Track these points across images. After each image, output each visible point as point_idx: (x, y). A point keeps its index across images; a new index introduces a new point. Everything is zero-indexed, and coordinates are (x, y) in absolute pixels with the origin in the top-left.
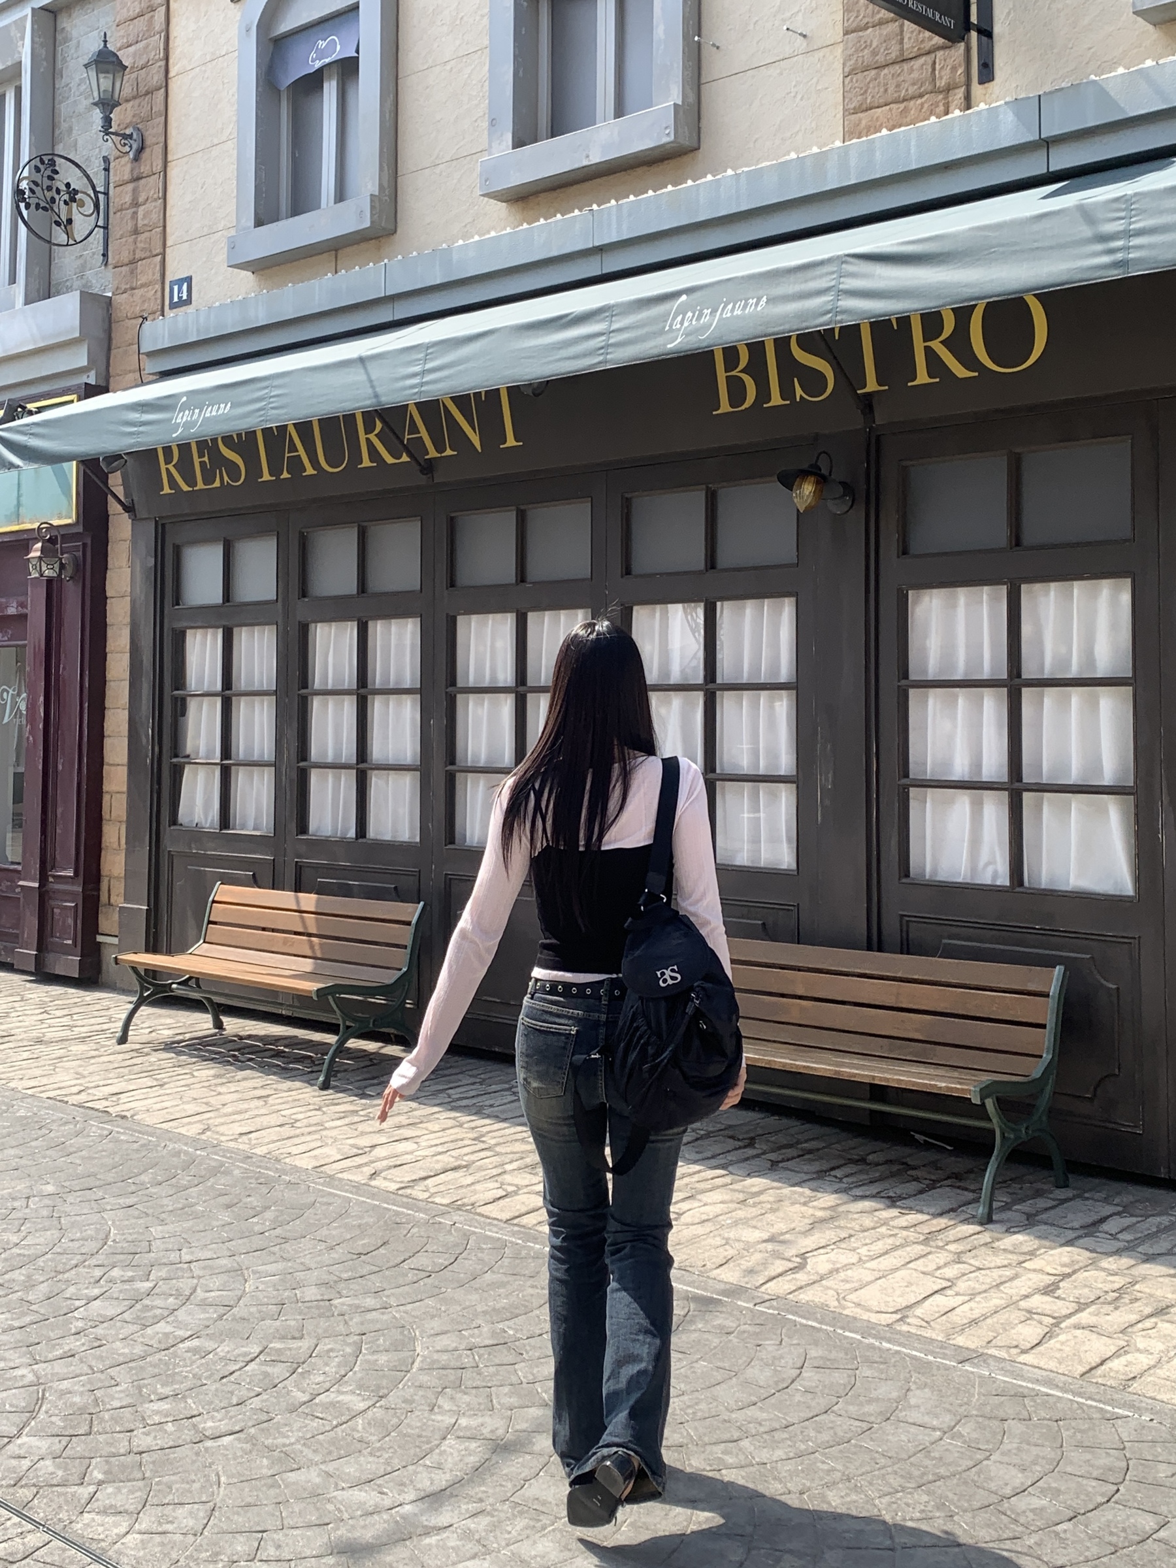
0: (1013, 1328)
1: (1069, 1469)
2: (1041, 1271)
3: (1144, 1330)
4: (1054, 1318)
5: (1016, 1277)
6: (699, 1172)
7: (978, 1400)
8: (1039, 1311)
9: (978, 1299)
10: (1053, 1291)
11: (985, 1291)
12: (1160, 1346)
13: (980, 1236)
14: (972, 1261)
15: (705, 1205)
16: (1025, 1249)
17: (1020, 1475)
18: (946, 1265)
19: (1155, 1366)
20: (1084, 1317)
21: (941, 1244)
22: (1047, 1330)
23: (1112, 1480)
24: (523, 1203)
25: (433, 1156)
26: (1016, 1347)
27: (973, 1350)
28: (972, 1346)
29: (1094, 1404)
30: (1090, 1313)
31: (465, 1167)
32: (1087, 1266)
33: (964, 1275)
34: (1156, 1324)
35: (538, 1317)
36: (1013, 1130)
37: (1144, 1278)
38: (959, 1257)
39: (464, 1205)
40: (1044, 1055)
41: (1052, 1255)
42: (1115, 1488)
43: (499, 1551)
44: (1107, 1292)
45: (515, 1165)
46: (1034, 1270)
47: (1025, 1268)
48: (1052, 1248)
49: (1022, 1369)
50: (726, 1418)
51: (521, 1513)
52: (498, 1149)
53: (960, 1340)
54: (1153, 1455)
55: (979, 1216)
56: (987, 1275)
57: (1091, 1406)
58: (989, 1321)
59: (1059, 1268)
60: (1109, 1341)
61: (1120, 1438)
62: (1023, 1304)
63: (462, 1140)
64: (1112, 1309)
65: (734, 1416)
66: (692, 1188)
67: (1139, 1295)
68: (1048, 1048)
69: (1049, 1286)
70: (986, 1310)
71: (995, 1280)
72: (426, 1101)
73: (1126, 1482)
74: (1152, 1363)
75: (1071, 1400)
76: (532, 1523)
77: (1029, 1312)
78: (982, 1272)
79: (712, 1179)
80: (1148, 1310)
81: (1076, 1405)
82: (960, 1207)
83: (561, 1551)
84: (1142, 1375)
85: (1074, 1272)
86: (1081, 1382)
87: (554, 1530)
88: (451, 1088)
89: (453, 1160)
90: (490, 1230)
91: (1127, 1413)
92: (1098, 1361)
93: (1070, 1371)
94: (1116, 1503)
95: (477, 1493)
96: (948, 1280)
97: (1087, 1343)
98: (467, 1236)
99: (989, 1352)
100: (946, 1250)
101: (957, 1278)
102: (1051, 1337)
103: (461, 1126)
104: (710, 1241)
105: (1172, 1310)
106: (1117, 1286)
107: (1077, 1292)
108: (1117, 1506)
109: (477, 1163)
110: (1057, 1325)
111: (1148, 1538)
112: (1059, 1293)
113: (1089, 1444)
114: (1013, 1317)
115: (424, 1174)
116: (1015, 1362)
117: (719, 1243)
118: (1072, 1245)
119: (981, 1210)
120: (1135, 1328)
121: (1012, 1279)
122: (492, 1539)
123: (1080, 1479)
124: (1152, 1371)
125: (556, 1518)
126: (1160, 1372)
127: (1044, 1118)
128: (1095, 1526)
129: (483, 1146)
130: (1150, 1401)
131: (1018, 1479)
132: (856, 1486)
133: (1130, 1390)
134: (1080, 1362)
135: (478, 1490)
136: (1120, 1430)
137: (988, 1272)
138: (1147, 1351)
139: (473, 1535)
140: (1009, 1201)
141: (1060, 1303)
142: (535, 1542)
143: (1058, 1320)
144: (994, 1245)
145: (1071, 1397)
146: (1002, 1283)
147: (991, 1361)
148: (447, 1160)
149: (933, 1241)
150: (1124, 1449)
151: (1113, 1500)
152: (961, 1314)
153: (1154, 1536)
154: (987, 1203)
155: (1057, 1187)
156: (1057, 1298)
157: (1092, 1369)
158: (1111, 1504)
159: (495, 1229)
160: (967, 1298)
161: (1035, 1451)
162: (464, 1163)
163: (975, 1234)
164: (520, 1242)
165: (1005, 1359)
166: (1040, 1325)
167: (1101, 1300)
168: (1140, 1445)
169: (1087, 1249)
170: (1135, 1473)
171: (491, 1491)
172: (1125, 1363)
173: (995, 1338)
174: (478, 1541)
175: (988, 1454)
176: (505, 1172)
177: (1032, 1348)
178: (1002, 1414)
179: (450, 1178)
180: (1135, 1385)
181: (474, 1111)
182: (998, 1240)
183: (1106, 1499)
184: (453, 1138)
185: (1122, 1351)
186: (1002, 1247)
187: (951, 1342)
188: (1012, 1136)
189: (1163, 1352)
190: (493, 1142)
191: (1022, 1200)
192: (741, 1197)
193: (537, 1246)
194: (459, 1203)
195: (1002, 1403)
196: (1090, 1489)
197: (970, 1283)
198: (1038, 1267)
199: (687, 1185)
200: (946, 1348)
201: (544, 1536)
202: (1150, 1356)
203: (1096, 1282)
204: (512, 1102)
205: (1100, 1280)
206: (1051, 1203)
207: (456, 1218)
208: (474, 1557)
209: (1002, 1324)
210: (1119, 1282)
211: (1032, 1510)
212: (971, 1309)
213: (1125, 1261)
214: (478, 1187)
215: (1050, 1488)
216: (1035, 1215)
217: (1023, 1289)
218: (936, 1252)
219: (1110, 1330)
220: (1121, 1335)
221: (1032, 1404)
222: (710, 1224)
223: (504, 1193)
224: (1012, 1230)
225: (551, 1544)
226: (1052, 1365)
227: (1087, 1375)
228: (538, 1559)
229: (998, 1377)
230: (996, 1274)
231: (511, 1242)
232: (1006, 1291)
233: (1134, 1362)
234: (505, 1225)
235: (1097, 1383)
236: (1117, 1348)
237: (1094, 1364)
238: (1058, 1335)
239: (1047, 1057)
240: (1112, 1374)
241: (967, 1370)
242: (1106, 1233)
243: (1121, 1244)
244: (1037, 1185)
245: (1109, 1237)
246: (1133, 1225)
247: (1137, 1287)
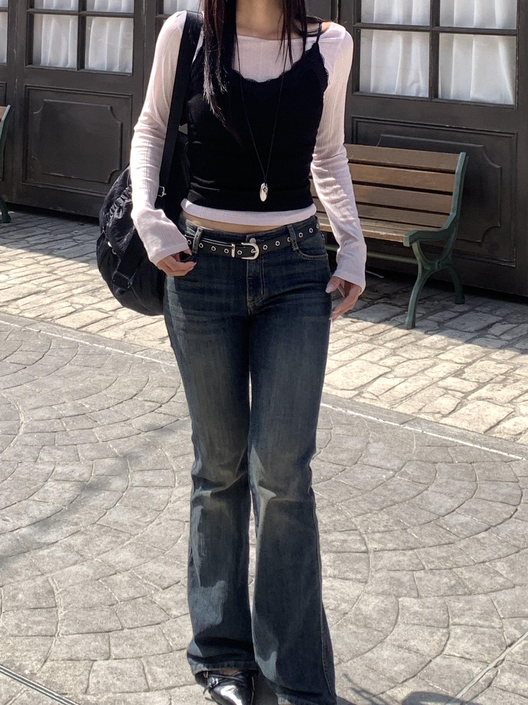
0: (436, 400)
1: (482, 496)
2: (451, 361)
3: (524, 401)
4: (463, 393)
5: (434, 365)
7: (416, 449)
8: (452, 388)
9: (410, 380)
10: (460, 375)
11: (414, 375)
13: (407, 337)
14: (403, 354)
16: (439, 346)
17: (450, 500)
18: (386, 357)
20: (483, 392)
21: (381, 343)
22: (460, 401)
23: (512, 502)
24: (88, 316)
26: (439, 413)
27: (409, 415)
28: (409, 413)
29: (495, 451)
31: (43, 292)
32: (482, 357)
33: (399, 363)
35: (106, 395)
36: (430, 264)
37: (522, 366)
38: (394, 352)
39: (45, 318)
40: (451, 213)
41: (457, 350)
42: (515, 508)
44: (497, 375)
45: (80, 290)
46: (447, 360)
47: (440, 359)
48: (457, 345)
49: (444, 428)
52: (67, 279)
53: (400, 409)
55: (406, 323)
56: (415, 364)
57: (493, 453)
58: (419, 395)
59: (463, 358)
60: (502, 408)
61: (515, 475)
62: (441, 383)
64: (501, 386)
67: (519, 377)
68: (454, 209)
69: (458, 371)
70: (416, 388)
71: (420, 368)
73: (521, 504)
75: (479, 449)
77: (446, 389)
78: (411, 361)
80: (526, 387)
81: (483, 452)
82: (393, 317)
84: (525, 431)
85: (474, 361)
86: (485, 437)
88: (30, 237)
90: (66, 335)
91: (517, 457)
92: (495, 422)
93: (477, 429)
94: (516, 518)
96: (389, 367)
97: (487, 410)
98: (49, 340)
99: (422, 416)
100: (385, 347)
101: (395, 366)
102: (462, 406)
106: (503, 371)
107: (477, 375)
108: (517, 520)
109: (53, 289)
110: (465, 397)
112: (465, 375)
113: (494, 479)
114: (435, 392)
116: (438, 423)
118: (470, 343)
119: (408, 319)
120: (519, 400)
121: (432, 366)
123: (491, 503)
127: (450, 257)
128: (503, 534)
131: (448, 503)
133: (519, 441)
134: (483, 423)
135: (74, 517)
136: (514, 469)
137: (415, 361)
139: (73, 548)
140: (425, 313)
141: (466, 383)
142: (118, 552)
143: (466, 394)
144: (417, 343)
145: (479, 447)
146: (425, 369)
147: (423, 424)
148: (31, 287)
149: (375, 340)
150: (518, 482)
151: (514, 516)
152: (400, 391)
154: (412, 314)
155: (457, 304)
156: (464, 379)
157: (491, 428)
158: (513, 519)
159: (70, 335)
160: (403, 379)
161: (458, 484)
162: (42, 289)
163: (403, 336)
164: (88, 343)
165: (432, 421)
166: (454, 398)
167: (493, 381)
169: (481, 346)
171: (83, 517)
172: (514, 424)
173: (424, 406)
174: (77, 552)
175: (427, 486)
176: (73, 295)
177: (450, 413)
178: (434, 459)
179: (33, 299)
180: (521, 438)
181: (48, 253)
182: (420, 339)
183: (509, 516)
184: (34, 271)
185: (511, 415)
186: (423, 345)
187: (394, 410)
188: (429, 268)
190: (63, 274)
191: (434, 313)
193: (101, 346)
194: (42, 316)
195: (433, 451)
196: (498, 510)
197: (403, 369)
198: (449, 358)
200: (391, 414)
201: (123, 548)
203: (489, 368)
204: (73, 246)
205: (492, 367)
206: (454, 314)
207: (41, 327)
208: (75, 563)
209: (428, 397)
210: (504, 368)
211: (460, 524)
212: (406, 387)
213: (508, 353)
214: (54, 306)
215: (471, 509)
216: (443, 323)
217: (440, 373)
218: (378, 348)
219: (502, 401)
220: (509, 404)
221: (454, 452)
223: (74, 310)
224: (429, 333)
225: (129, 554)
226: (464, 425)
227: (489, 432)
228: (121, 564)
229: (428, 433)
230: (421, 362)
231: (82, 344)
232: (428, 374)
233: (520, 422)
234: (77, 332)
235: (495, 437)
236: (507, 414)
237: (492, 425)
238: (466, 405)
239: (453, 214)
240: (505, 431)
241: (407, 429)
242: (493, 335)
243: (504, 343)
244: (443, 302)
245: (495, 337)
246: (511, 329)
247: (517, 372)
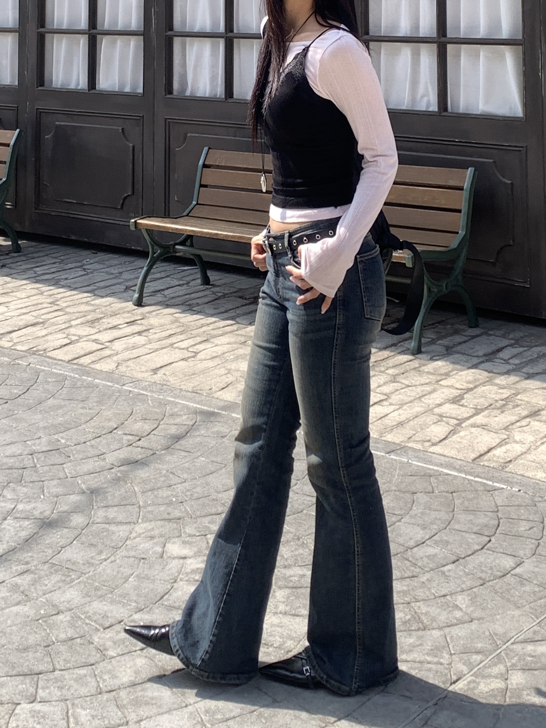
0: (428, 428)
1: (457, 527)
2: (452, 387)
3: (520, 427)
4: (458, 420)
5: (434, 391)
6: (215, 322)
7: (397, 480)
8: (448, 415)
9: (405, 407)
10: (458, 401)
11: (411, 402)
12: (531, 438)
13: (411, 363)
14: (404, 381)
15: (216, 346)
16: (443, 371)
17: (421, 532)
18: (385, 384)
19: (525, 453)
20: (479, 419)
21: (383, 369)
22: (453, 428)
23: (486, 533)
24: (82, 348)
25: (19, 316)
26: (429, 441)
27: (398, 444)
28: (397, 442)
29: (480, 480)
30: (483, 416)
31: (42, 323)
32: (485, 383)
33: (397, 390)
34: (530, 422)
35: (85, 430)
36: (437, 285)
37: (525, 390)
38: (394, 378)
39: (37, 351)
40: (460, 232)
41: (461, 375)
42: (488, 539)
43: (37, 599)
44: (497, 401)
45: (79, 321)
46: (447, 386)
47: (441, 385)
48: (461, 371)
49: (431, 457)
50: (215, 498)
51: (56, 571)
52: (68, 310)
53: (389, 437)
54: (518, 515)
55: (412, 348)
56: (413, 390)
57: (477, 482)
58: (411, 423)
59: (465, 384)
60: (495, 435)
61: (496, 504)
62: (437, 410)
63: (41, 304)
64: (499, 412)
65: (220, 496)
66: (208, 334)
67: (520, 402)
68: (463, 227)
69: (457, 397)
70: (410, 415)
71: (418, 394)
72: (17, 277)
73: (496, 535)
74: (524, 450)
75: (464, 478)
76: (63, 578)
77: (441, 416)
78: (410, 388)
79: (223, 327)
80: (525, 413)
81: (467, 481)
82: (399, 342)
83: (83, 597)
84: (516, 459)
85: (476, 387)
86: (472, 465)
87: (79, 583)
88: (38, 267)
89: (33, 318)
90: (55, 368)
91: (502, 486)
92: (486, 449)
93: (465, 457)
94: (488, 549)
95: (25, 558)
96: (385, 395)
97: (480, 437)
98: (37, 373)
99: (410, 445)
100: (386, 373)
101: (392, 393)
102: (454, 434)
103: (42, 293)
104: (217, 371)
105: (542, 413)
106: (505, 396)
107: (476, 401)
108: (488, 552)
109: (51, 320)
110: (459, 425)
111: (507, 574)
112: (463, 402)
113: (473, 509)
114: (428, 419)
115: (10, 329)
116: (427, 452)
117: (223, 373)
118: (476, 368)
119: (413, 344)
120: (514, 426)
121: (430, 393)
122: (33, 590)
123: (464, 534)
124: (523, 456)
125: (82, 573)
126: (529, 457)
127: (460, 277)
128: (470, 566)
129: (56, 308)
130: (520, 477)
131: (420, 534)
132: (303, 543)
133: (507, 470)
134: (473, 450)
135: (26, 556)
136: (496, 498)
137: (414, 388)
138: (521, 442)
139: (19, 587)
140: (434, 338)
141: (463, 409)
142: (64, 592)
143: (461, 422)
144: (420, 369)
145: (463, 475)
146: (423, 396)
147: (410, 453)
148: (29, 318)
149: (377, 367)
150: (498, 511)
151: (486, 547)
152: (392, 418)
153: (512, 572)
154: (418, 338)
155: (470, 327)
156: (462, 406)
157: (481, 455)
158: (484, 550)
159: (59, 368)
160: (398, 407)
161: (434, 515)
162: (41, 320)
163: (408, 362)
164: (77, 376)
165: (420, 450)
166: (447, 425)
167: (492, 407)
168: (509, 509)
169: (486, 371)
170: (503, 528)
171: (35, 556)
172: (505, 451)
173: (414, 435)
174: (23, 592)
175: (400, 517)
176: (71, 326)
177: (440, 441)
178: (413, 489)
179: (29, 331)
180: (510, 466)
181: (53, 283)
182: (424, 365)
183: (481, 547)
184: (34, 302)
185: (504, 442)
186: (426, 370)
187: (383, 439)
188: (436, 290)
189: (532, 442)
190: (64, 305)
191: (444, 337)
192: (243, 339)
193: (90, 379)
194: (35, 349)
195: (415, 481)
196: (470, 540)
197: (400, 396)
198: (449, 384)
199: (205, 332)
200: (378, 443)
201: (71, 587)
202: (523, 446)
203: (490, 393)
204: (82, 276)
205: (493, 392)
206: (465, 339)
207: (31, 360)
208: (18, 604)
209: (420, 425)
210: (506, 393)
211: (427, 557)
212: (399, 415)
213: (513, 379)
214: (49, 337)
215: (441, 541)
216: (452, 347)
217: (438, 400)
218: (379, 375)
219: (496, 428)
220: (504, 431)
221: (436, 481)
222: (218, 359)
223: (69, 341)
224: (434, 358)
225: (76, 593)
226: (453, 453)
227: (478, 460)
228: (66, 603)
229: (414, 463)
230: (419, 389)
231: (70, 376)
232: (425, 401)
233: (511, 450)
234: (67, 365)
235: (483, 465)
236: (500, 440)
237: (482, 452)
238: (459, 432)
239: (462, 233)
240: (495, 459)
241: (392, 459)
242: (502, 359)
243: (511, 367)
244: (457, 326)
245: (503, 362)
246: (521, 353)
247: (519, 397)
